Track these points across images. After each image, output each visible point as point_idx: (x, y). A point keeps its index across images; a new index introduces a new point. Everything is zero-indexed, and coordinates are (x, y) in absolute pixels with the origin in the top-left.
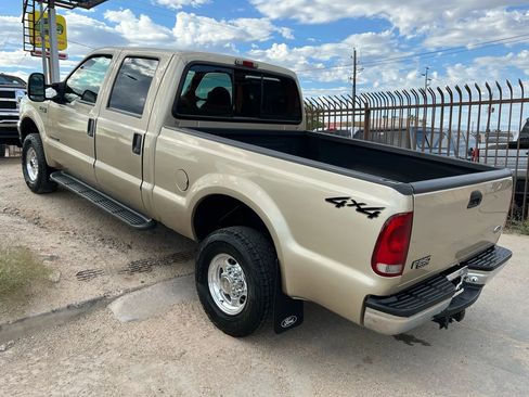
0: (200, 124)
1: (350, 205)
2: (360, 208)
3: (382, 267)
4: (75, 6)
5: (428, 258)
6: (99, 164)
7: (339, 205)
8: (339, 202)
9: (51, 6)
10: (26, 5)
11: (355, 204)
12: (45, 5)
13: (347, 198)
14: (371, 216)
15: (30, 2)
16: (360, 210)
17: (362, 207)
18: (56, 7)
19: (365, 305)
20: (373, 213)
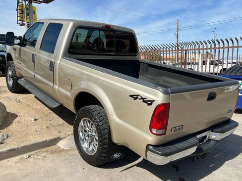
0: (82, 57)
1: (140, 99)
2: (144, 100)
3: (154, 131)
4: (41, 2)
5: (182, 126)
6: (37, 76)
7: (135, 99)
8: (135, 97)
9: (30, 2)
10: (18, 2)
11: (142, 98)
12: (27, 2)
13: (139, 95)
14: (149, 105)
15: (20, 1)
16: (144, 101)
17: (145, 100)
18: (33, 3)
19: (147, 149)
20: (150, 103)
